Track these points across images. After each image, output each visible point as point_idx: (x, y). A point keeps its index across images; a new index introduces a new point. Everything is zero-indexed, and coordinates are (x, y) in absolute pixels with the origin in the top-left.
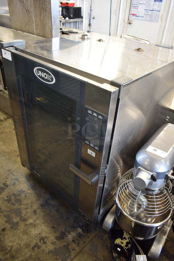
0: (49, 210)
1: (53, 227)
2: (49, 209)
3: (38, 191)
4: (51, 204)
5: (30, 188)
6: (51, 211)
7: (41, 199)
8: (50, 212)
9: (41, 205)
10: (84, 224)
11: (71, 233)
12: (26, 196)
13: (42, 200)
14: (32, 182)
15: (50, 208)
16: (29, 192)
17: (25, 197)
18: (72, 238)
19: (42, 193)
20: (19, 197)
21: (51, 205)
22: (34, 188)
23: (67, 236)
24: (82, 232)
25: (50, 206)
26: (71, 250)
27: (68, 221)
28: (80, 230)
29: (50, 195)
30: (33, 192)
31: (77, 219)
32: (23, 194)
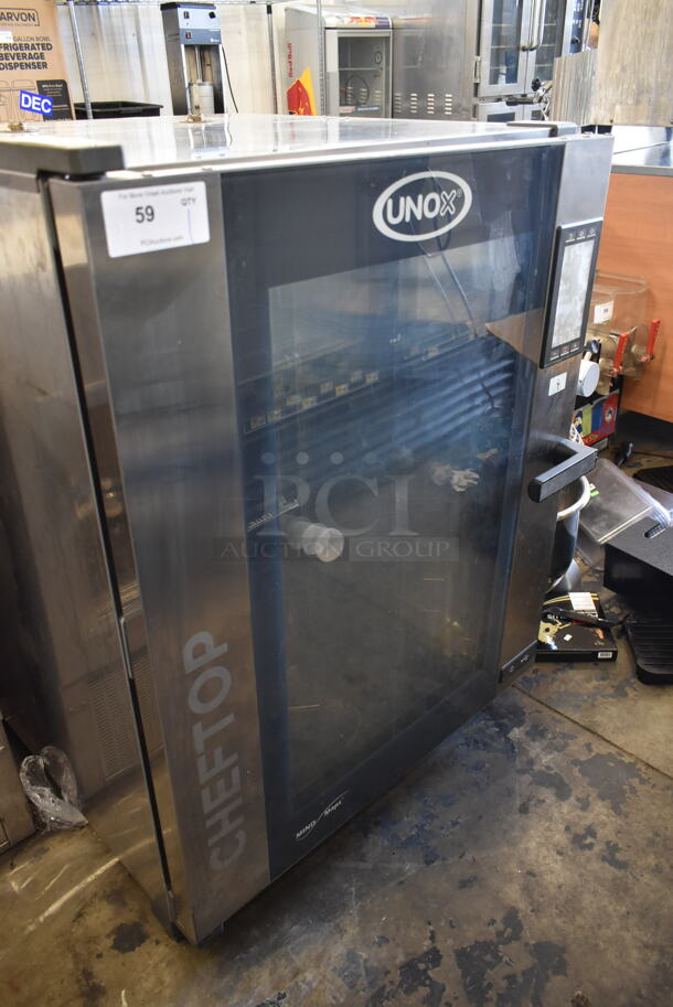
0: (451, 830)
1: (524, 810)
2: (443, 832)
3: (346, 886)
4: (417, 826)
5: (327, 928)
6: (455, 824)
7: (395, 865)
8: (458, 827)
9: (428, 863)
10: (493, 722)
11: (532, 754)
12: (384, 940)
13: (404, 862)
14: (287, 925)
15: (442, 828)
16: (352, 931)
17: (387, 941)
18: (550, 753)
19: (362, 865)
20: (387, 972)
21: (422, 826)
22: (328, 912)
23: (548, 768)
24: (522, 728)
25: (426, 828)
26: (593, 754)
27: (487, 765)
28: (516, 733)
29: (370, 836)
30: (354, 908)
31: (476, 742)
32: (364, 955)
